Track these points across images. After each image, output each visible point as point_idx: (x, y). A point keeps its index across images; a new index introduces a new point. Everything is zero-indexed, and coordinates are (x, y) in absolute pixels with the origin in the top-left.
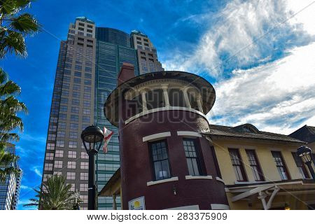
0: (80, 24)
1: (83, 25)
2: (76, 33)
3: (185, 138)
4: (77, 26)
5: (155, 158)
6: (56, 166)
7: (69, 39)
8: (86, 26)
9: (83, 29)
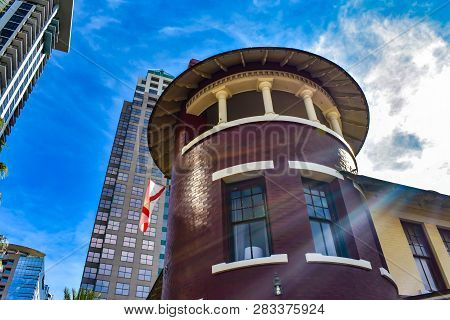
0: (153, 79)
1: (157, 80)
2: (147, 90)
3: (307, 180)
4: (149, 82)
5: (237, 217)
6: (101, 272)
7: (136, 99)
8: (161, 81)
9: (156, 86)
